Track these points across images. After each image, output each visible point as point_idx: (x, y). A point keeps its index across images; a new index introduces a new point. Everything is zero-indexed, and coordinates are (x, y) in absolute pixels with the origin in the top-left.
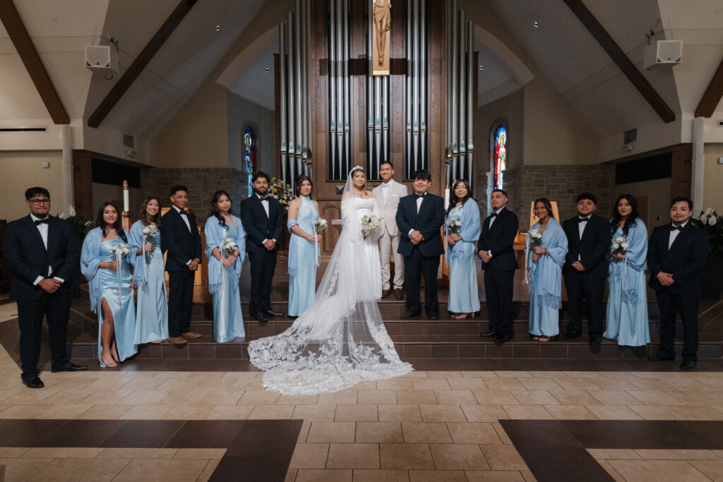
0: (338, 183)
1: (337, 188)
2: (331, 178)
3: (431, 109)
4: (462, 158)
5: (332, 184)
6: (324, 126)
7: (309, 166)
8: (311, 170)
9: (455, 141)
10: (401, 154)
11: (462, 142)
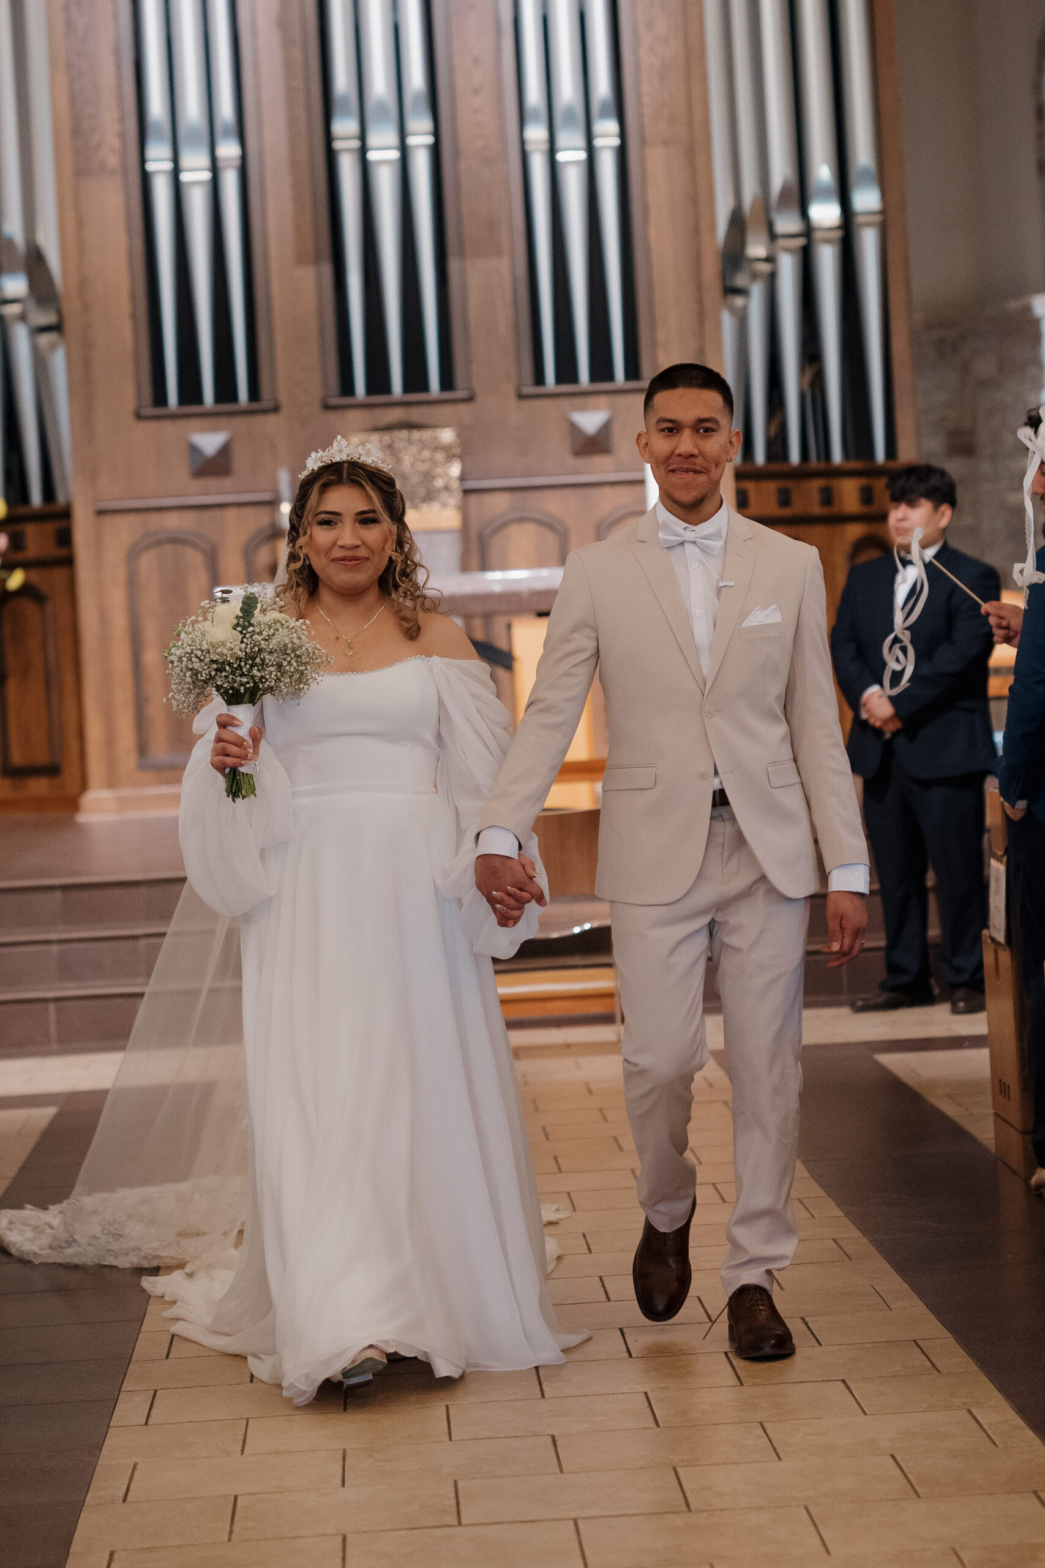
0: (195, 423)
1: (194, 450)
2: (160, 397)
3: (637, 42)
4: (827, 260)
5: (169, 429)
6: (115, 142)
7: (45, 339)
8: (58, 362)
9: (781, 171)
10: (504, 264)
11: (823, 172)
